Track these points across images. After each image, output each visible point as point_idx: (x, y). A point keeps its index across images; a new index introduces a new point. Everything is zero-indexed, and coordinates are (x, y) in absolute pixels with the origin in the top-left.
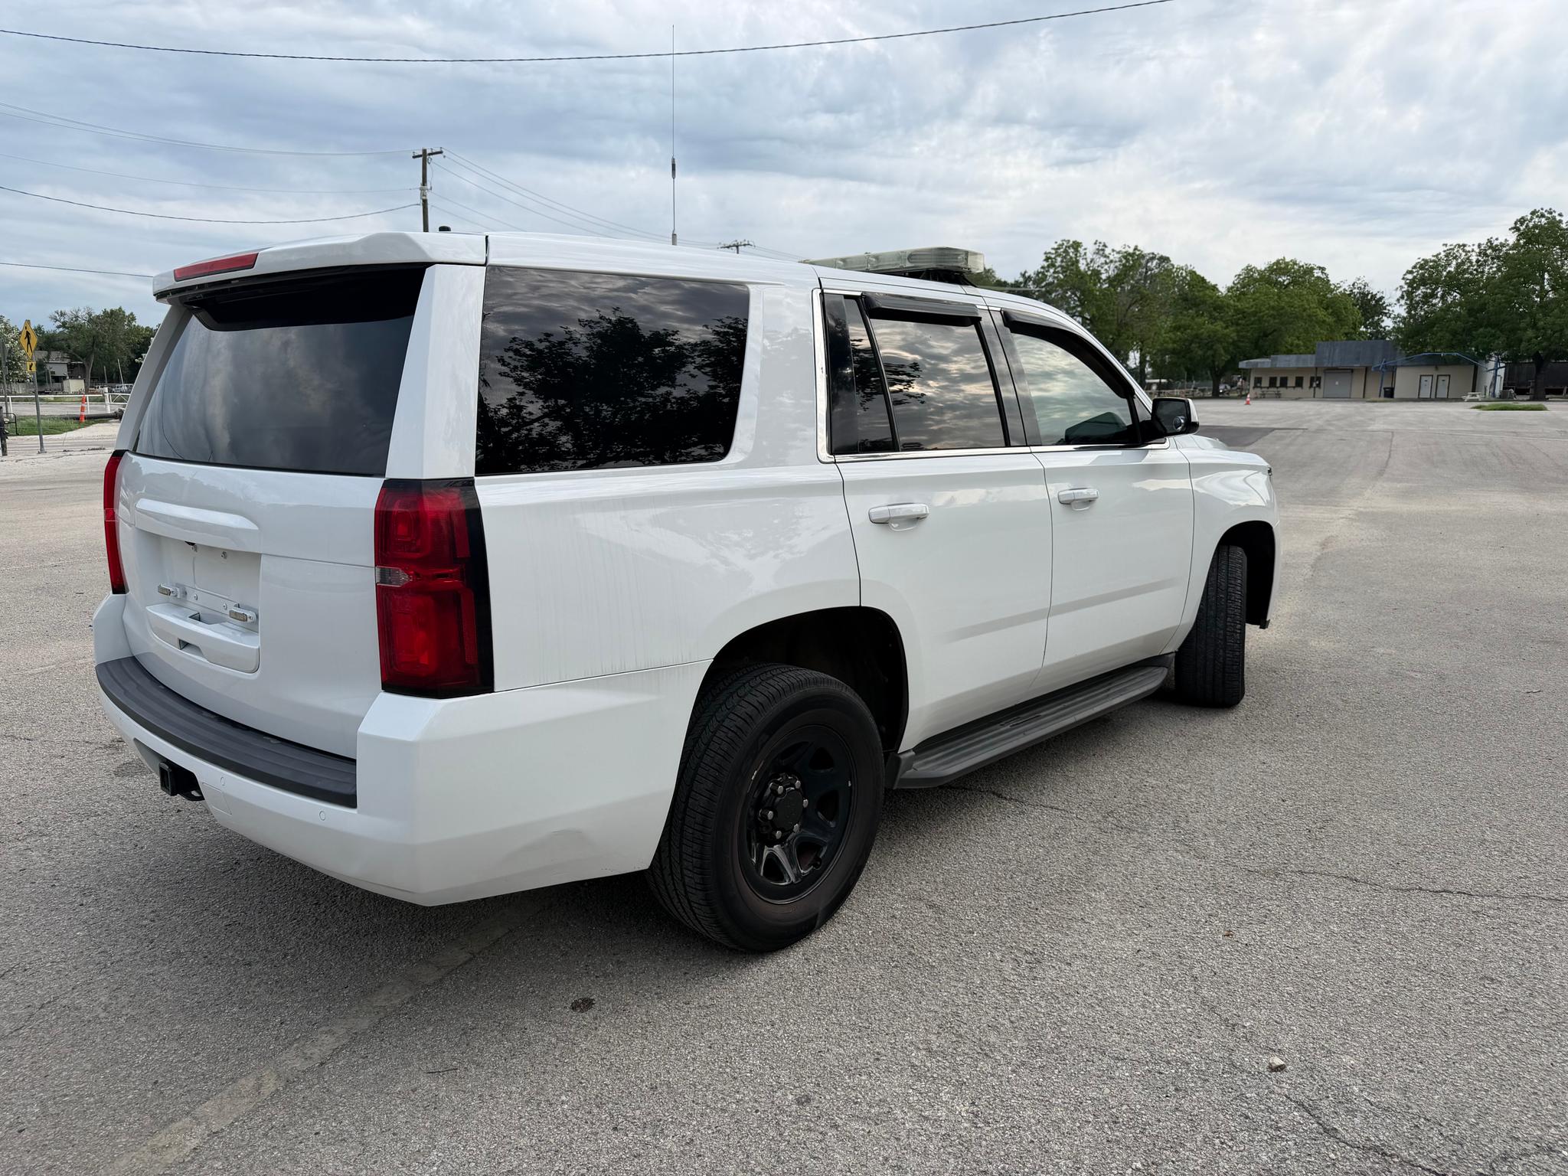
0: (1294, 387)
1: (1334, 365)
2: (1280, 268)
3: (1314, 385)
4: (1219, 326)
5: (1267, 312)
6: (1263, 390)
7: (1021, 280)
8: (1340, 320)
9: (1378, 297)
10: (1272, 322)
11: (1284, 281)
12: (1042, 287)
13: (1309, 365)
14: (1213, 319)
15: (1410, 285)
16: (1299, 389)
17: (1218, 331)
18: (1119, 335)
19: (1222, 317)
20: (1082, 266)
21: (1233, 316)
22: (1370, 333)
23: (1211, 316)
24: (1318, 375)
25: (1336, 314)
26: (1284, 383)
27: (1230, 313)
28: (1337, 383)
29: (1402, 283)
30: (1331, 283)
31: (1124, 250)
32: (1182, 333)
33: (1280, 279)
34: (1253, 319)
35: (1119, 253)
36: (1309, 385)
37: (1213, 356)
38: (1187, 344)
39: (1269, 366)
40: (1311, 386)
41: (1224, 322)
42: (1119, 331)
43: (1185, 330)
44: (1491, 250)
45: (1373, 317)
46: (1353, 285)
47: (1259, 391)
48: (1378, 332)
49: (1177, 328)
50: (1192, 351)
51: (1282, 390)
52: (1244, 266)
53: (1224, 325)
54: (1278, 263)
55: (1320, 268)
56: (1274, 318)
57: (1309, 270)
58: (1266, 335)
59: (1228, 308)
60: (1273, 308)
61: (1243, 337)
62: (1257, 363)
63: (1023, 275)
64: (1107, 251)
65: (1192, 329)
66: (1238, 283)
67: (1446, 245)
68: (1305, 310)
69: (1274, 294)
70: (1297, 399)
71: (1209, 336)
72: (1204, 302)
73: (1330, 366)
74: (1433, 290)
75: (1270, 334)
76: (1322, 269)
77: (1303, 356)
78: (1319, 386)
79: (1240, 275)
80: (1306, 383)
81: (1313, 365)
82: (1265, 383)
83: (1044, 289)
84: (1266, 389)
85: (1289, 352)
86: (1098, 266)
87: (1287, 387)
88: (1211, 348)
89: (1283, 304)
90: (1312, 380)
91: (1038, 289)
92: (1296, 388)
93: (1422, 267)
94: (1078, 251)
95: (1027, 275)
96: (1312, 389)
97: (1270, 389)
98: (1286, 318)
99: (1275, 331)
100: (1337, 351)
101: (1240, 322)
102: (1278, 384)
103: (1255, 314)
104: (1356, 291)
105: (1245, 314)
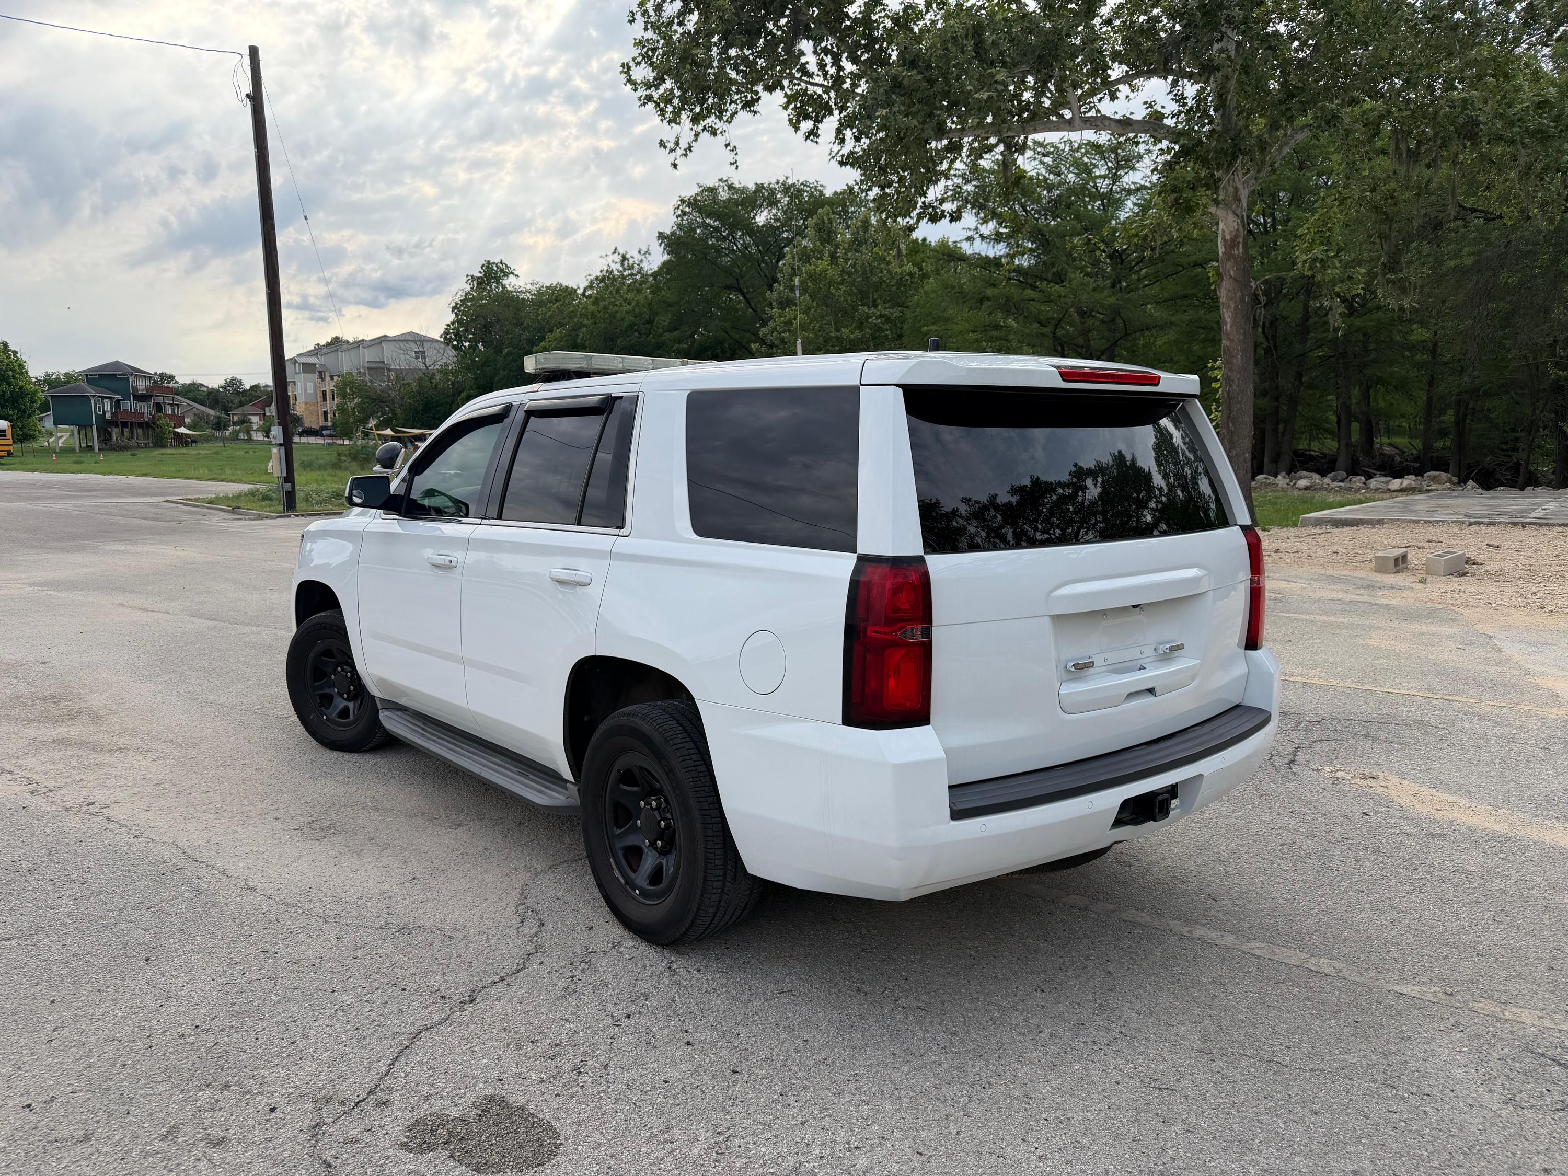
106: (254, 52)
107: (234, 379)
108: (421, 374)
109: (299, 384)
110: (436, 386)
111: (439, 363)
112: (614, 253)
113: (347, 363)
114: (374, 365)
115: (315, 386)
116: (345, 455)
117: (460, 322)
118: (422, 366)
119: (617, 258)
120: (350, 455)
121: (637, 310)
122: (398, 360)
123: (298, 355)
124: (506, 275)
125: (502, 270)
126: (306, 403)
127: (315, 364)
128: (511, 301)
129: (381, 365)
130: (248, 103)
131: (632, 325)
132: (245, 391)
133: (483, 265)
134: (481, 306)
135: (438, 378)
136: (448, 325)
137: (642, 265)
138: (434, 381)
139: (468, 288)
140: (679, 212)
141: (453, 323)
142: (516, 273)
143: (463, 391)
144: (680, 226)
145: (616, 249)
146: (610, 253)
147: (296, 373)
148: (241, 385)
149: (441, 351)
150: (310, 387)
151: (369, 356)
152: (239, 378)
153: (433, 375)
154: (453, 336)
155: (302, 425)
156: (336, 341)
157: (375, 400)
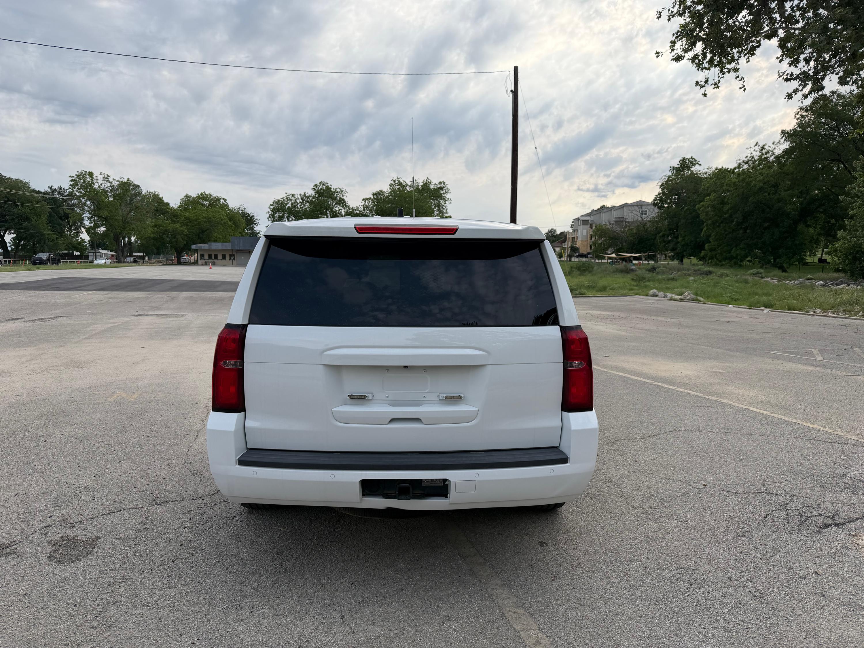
0: (222, 259)
1: (241, 249)
2: (203, 197)
3: (232, 258)
4: (178, 226)
5: (202, 219)
6: (206, 260)
7: (49, 190)
8: (237, 226)
9: (251, 215)
10: (205, 225)
11: (207, 204)
12: (65, 196)
13: (228, 248)
14: (174, 222)
15: (272, 211)
16: (224, 261)
17: (177, 228)
18: (124, 228)
19: (178, 221)
20: (96, 186)
21: (184, 221)
22: (250, 233)
23: (172, 221)
24: (233, 254)
25: (235, 223)
26: (216, 257)
27: (182, 219)
28: (243, 258)
29: (269, 210)
30: (230, 207)
31: (121, 180)
32: (158, 229)
33: (204, 203)
34: (195, 223)
35: (117, 181)
36: (229, 258)
37: (176, 241)
38: (161, 234)
39: (208, 248)
40: (230, 259)
41: (180, 223)
42: (124, 226)
43: (159, 227)
44: (304, 198)
45: (250, 226)
46: (239, 208)
47: (203, 261)
48: (253, 232)
49: (155, 226)
50: (164, 239)
51: (216, 261)
52: (185, 194)
53: (180, 225)
54: (202, 194)
55: (224, 199)
56: (206, 223)
57: (218, 200)
58: (203, 232)
59: (181, 216)
60: (205, 218)
61: (191, 232)
62: (201, 246)
63: (51, 188)
64: (111, 179)
65: (163, 227)
66: (183, 203)
67: (286, 193)
68: (222, 220)
69: (204, 210)
70: (224, 266)
71: (173, 231)
72: (168, 212)
73: (238, 249)
74: (283, 214)
75: (206, 231)
76: (225, 200)
77: (225, 244)
78: (234, 259)
79: (183, 199)
80: (228, 257)
81: (230, 248)
82: (206, 257)
83: (65, 198)
84: (207, 260)
85: (215, 241)
86: (106, 188)
87: (218, 259)
88: (175, 237)
89: (210, 216)
90: (230, 256)
91: (61, 197)
92: (223, 260)
93: (277, 203)
94: (93, 178)
95: (53, 188)
96: (231, 261)
97: (209, 260)
98: (213, 223)
99: (207, 230)
100: (241, 241)
101: (189, 224)
102: (213, 258)
103: (196, 220)
104: (240, 211)
105: (191, 220)
106: (516, 69)
107: (552, 229)
108: (639, 223)
109: (579, 231)
110: (647, 230)
111: (650, 217)
112: (756, 145)
113: (604, 219)
114: (618, 220)
115: (587, 232)
116: (574, 268)
117: (663, 193)
118: (640, 219)
119: (757, 148)
120: (576, 268)
121: (766, 180)
122: (630, 216)
123: (581, 216)
124: (694, 165)
125: (691, 162)
126: (582, 241)
127: (588, 220)
128: (696, 179)
129: (622, 219)
130: (511, 95)
131: (761, 189)
132: (557, 235)
133: (681, 160)
134: (676, 183)
135: (648, 225)
136: (657, 196)
137: (774, 151)
138: (646, 227)
139: (670, 174)
140: (799, 116)
141: (659, 194)
142: (699, 163)
143: (661, 232)
144: (799, 125)
145: (757, 143)
146: (753, 146)
147: (579, 225)
148: (555, 232)
149: (651, 210)
150: (585, 232)
151: (616, 214)
152: (555, 228)
153: (646, 223)
154: (658, 203)
155: (579, 252)
156: (603, 207)
157: (613, 238)
